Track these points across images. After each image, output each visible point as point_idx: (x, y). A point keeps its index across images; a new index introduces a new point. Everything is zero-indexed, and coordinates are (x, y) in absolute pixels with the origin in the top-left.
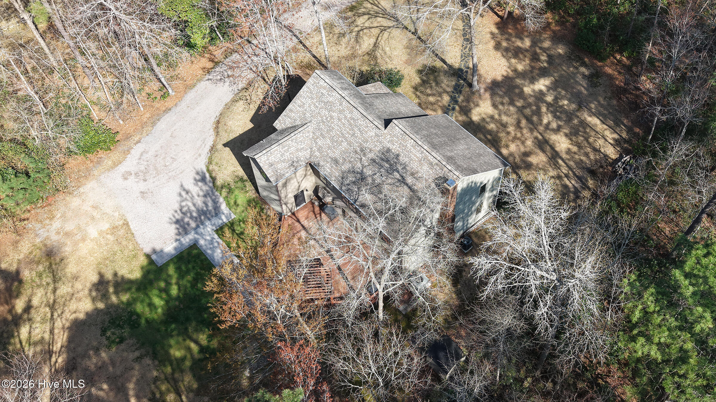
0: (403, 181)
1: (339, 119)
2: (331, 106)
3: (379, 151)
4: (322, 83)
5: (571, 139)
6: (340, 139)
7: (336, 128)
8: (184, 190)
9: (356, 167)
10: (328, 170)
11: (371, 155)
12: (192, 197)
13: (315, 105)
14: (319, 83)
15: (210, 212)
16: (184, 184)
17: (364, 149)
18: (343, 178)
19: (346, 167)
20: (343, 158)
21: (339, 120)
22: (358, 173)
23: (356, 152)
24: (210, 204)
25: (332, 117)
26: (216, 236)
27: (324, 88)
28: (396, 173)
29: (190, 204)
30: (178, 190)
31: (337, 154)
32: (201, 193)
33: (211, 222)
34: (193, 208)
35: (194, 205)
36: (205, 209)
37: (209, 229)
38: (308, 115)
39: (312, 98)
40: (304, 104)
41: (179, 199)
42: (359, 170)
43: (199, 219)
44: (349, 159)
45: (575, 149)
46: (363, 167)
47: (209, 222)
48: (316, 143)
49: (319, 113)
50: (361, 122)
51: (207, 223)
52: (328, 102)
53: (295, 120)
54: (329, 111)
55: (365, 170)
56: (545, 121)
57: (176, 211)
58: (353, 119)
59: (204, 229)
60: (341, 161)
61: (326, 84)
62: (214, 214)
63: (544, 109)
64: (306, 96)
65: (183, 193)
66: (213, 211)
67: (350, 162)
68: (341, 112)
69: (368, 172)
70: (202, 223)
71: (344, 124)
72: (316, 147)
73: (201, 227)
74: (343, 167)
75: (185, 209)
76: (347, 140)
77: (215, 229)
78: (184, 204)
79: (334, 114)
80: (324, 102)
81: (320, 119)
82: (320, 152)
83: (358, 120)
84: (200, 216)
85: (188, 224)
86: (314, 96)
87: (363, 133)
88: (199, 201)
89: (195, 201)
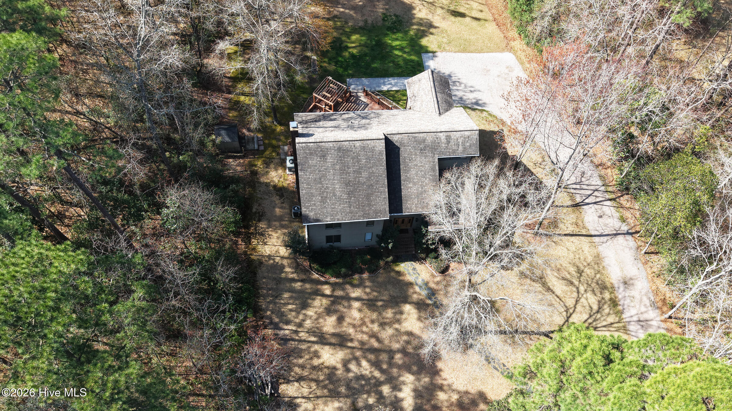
5: (328, 368)
8: (475, 91)
12: (465, 92)
16: (480, 92)
29: (460, 88)
30: (477, 88)
32: (465, 97)
34: (456, 88)
35: (457, 90)
41: (470, 85)
57: (459, 79)
65: (472, 89)
75: (458, 84)
78: (463, 85)
88: (460, 94)
89: (461, 92)
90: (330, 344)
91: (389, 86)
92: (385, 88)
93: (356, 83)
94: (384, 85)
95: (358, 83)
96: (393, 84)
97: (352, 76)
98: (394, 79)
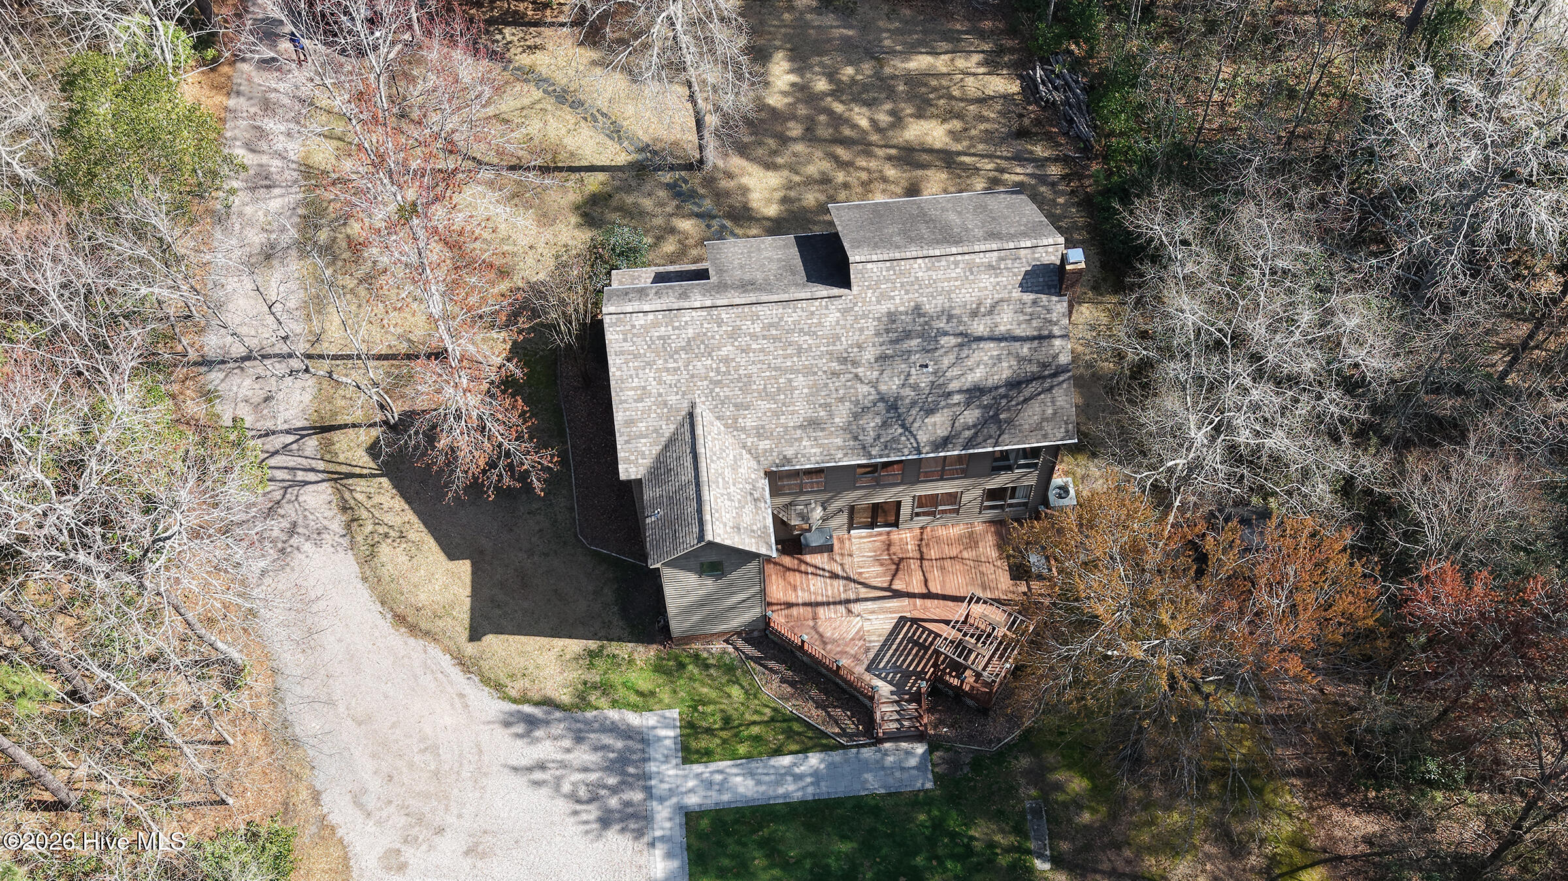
0: (970, 340)
1: (743, 351)
2: (703, 342)
3: (878, 334)
4: (640, 320)
5: (932, 117)
6: (781, 381)
7: (754, 369)
8: (530, 769)
9: (860, 398)
10: (813, 451)
11: (869, 354)
12: (563, 765)
13: (667, 370)
14: (633, 326)
15: (628, 749)
16: (515, 763)
17: (845, 355)
18: (856, 438)
19: (842, 415)
20: (820, 405)
21: (745, 351)
22: (875, 405)
23: (835, 374)
24: (607, 740)
25: (726, 360)
26: (698, 768)
27: (655, 325)
28: (943, 340)
29: (578, 777)
30: (520, 781)
31: (803, 410)
32: (567, 743)
33: (655, 760)
34: (593, 777)
35: (586, 770)
36: (611, 755)
37: (672, 772)
38: (673, 399)
39: (648, 364)
40: (644, 388)
41: (544, 791)
42: (871, 398)
43: (630, 779)
44: (834, 396)
45: (957, 125)
46: (874, 384)
47: (652, 764)
48: (743, 429)
49: (693, 376)
50: (792, 316)
51: (652, 767)
52: (689, 341)
53: (656, 431)
54: (710, 355)
55: (883, 388)
56: (864, 123)
57: (575, 813)
58: (771, 325)
59: (662, 781)
60: (822, 414)
61: (651, 316)
62: (640, 746)
63: (839, 108)
64: (633, 372)
65: (538, 775)
66: (630, 743)
67: (841, 400)
68: (733, 335)
69: (891, 385)
70: (646, 776)
71: (762, 350)
72: (748, 436)
73: (653, 782)
74: (837, 420)
75: (582, 792)
76: (798, 372)
77: (679, 761)
78: (566, 788)
79: (724, 351)
80: (683, 348)
81: (706, 383)
82: (767, 438)
83: (781, 319)
84: (624, 773)
85: (628, 804)
86: (650, 356)
87: (815, 333)
88: (583, 755)
89: (576, 763)
90: (931, 151)
91: (802, 769)
92: (814, 760)
93: (906, 775)
94: (815, 774)
95: (898, 774)
96: (789, 778)
97: (919, 800)
98: (785, 796)
